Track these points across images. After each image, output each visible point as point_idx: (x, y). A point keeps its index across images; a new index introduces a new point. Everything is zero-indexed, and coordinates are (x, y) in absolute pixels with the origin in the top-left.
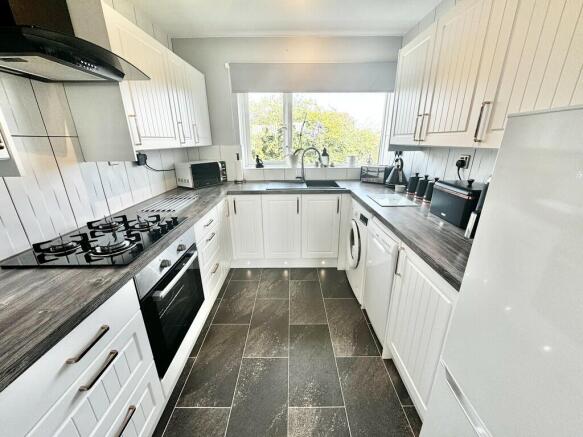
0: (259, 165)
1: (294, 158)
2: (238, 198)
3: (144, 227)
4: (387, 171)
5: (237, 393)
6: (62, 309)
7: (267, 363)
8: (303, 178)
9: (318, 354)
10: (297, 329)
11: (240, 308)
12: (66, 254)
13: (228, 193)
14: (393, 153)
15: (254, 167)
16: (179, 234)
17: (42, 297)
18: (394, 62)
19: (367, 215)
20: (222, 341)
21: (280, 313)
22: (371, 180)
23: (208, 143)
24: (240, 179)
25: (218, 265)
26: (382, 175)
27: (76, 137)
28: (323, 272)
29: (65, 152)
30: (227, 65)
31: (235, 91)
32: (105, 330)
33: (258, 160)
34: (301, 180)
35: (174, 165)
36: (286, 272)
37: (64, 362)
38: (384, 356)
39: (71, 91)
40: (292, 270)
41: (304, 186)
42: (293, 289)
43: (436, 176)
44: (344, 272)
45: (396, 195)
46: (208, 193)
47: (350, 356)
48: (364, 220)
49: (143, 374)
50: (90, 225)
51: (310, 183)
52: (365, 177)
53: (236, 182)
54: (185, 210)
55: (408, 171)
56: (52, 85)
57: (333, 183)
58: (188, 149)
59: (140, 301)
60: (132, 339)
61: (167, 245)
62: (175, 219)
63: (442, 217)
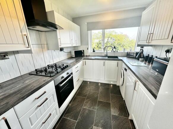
0: (94, 51)
1: (104, 49)
2: (86, 60)
3: (60, 67)
4: (137, 53)
5: (79, 117)
6: (36, 85)
7: (89, 110)
8: (107, 55)
9: (106, 112)
10: (100, 102)
11: (84, 93)
12: (41, 72)
13: (84, 59)
14: (140, 47)
15: (92, 52)
16: (68, 70)
17: (33, 82)
18: (141, 17)
19: (127, 68)
20: (78, 101)
21: (96, 96)
22: (131, 56)
23: (80, 45)
24: (88, 55)
25: (79, 79)
26: (135, 55)
27: (47, 44)
28: (112, 85)
29: (44, 48)
30: (86, 23)
31: (88, 30)
32: (45, 92)
33: (93, 50)
34: (106, 56)
35: (71, 51)
36: (99, 84)
37: (35, 98)
38: (130, 118)
39: (47, 33)
40: (101, 83)
41: (107, 58)
42: (101, 89)
43: (156, 56)
44: (119, 86)
45: (139, 62)
46: (78, 59)
47: (116, 115)
48: (126, 70)
49: (54, 106)
50: (48, 65)
51: (109, 57)
52: (129, 55)
53: (87, 56)
54: (71, 63)
55: (145, 54)
56: (43, 33)
57: (117, 57)
58: (75, 47)
59: (55, 86)
60: (52, 96)
61: (64, 72)
62: (67, 65)
63: (157, 71)
